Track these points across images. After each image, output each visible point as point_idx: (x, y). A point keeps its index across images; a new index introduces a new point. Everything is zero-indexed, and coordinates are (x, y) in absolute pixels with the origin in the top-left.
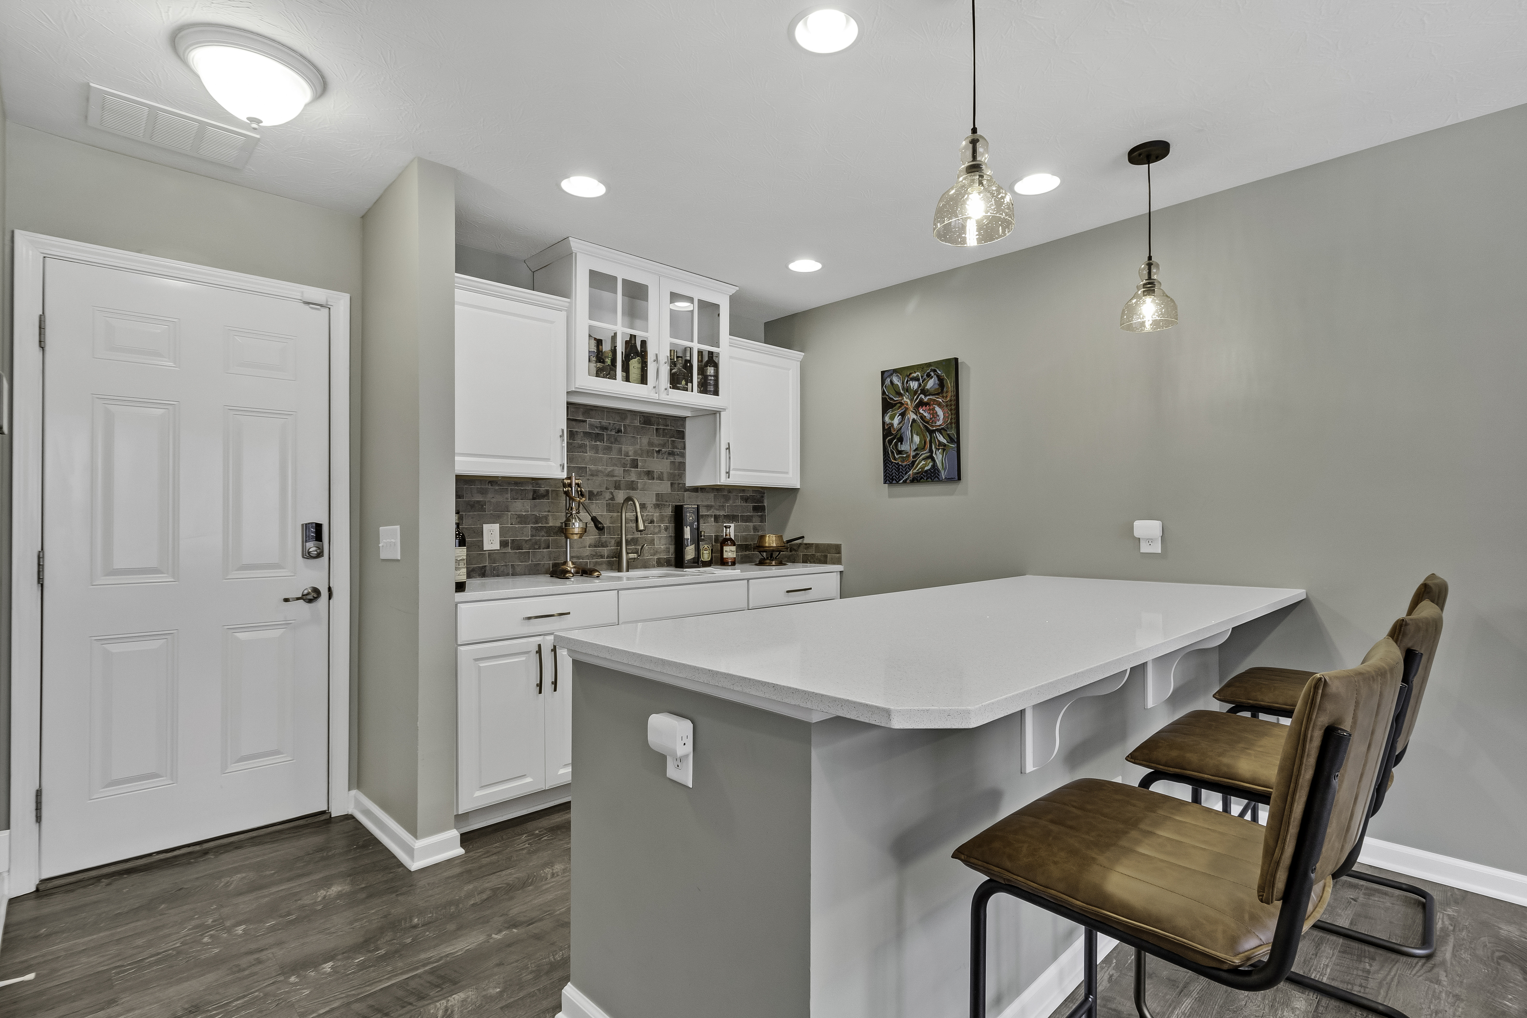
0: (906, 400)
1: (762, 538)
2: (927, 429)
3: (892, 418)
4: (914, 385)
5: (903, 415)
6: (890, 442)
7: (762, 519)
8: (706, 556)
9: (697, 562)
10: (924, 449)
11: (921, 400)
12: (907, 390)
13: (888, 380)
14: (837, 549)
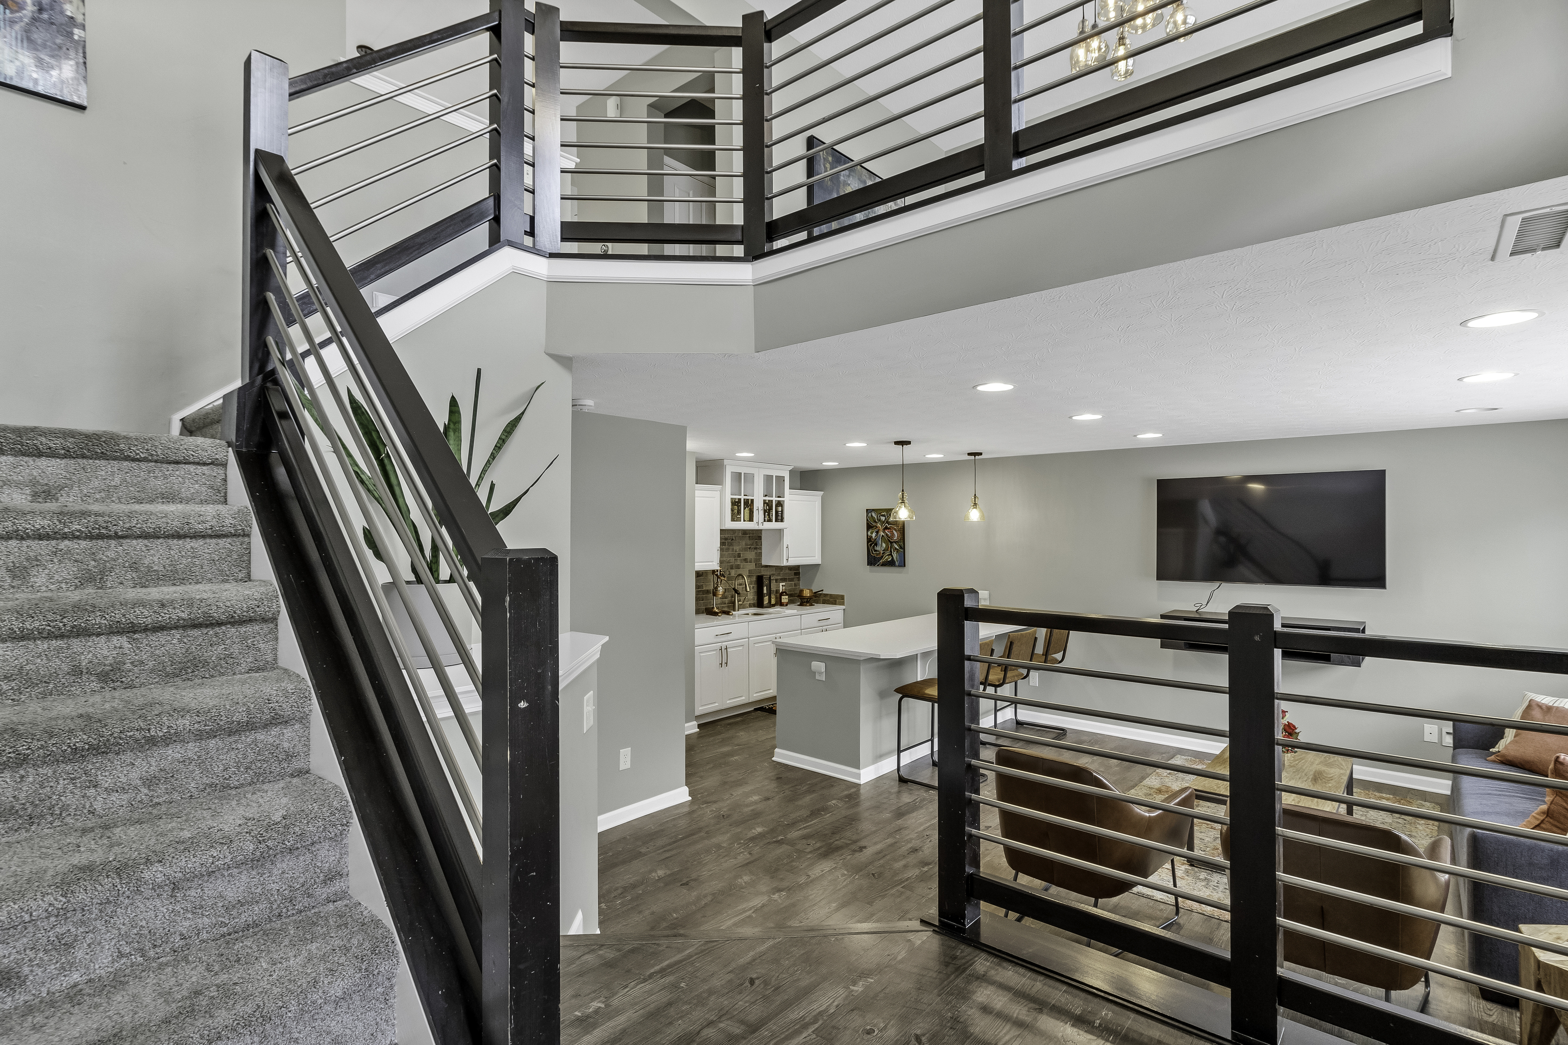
0: (879, 525)
1: (802, 591)
2: (889, 541)
3: (872, 533)
4: (883, 518)
5: (877, 532)
6: (871, 545)
7: (799, 579)
8: (773, 602)
9: (770, 606)
10: (887, 550)
11: (886, 527)
12: (880, 520)
13: (870, 514)
14: (842, 597)
